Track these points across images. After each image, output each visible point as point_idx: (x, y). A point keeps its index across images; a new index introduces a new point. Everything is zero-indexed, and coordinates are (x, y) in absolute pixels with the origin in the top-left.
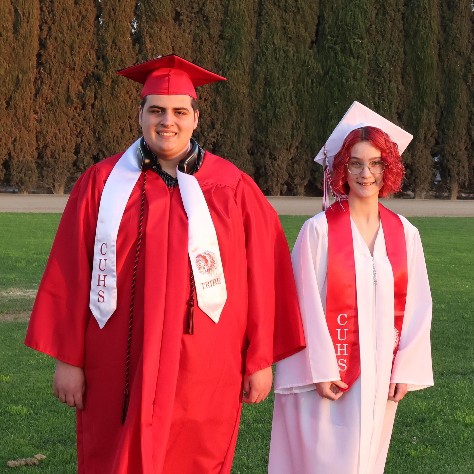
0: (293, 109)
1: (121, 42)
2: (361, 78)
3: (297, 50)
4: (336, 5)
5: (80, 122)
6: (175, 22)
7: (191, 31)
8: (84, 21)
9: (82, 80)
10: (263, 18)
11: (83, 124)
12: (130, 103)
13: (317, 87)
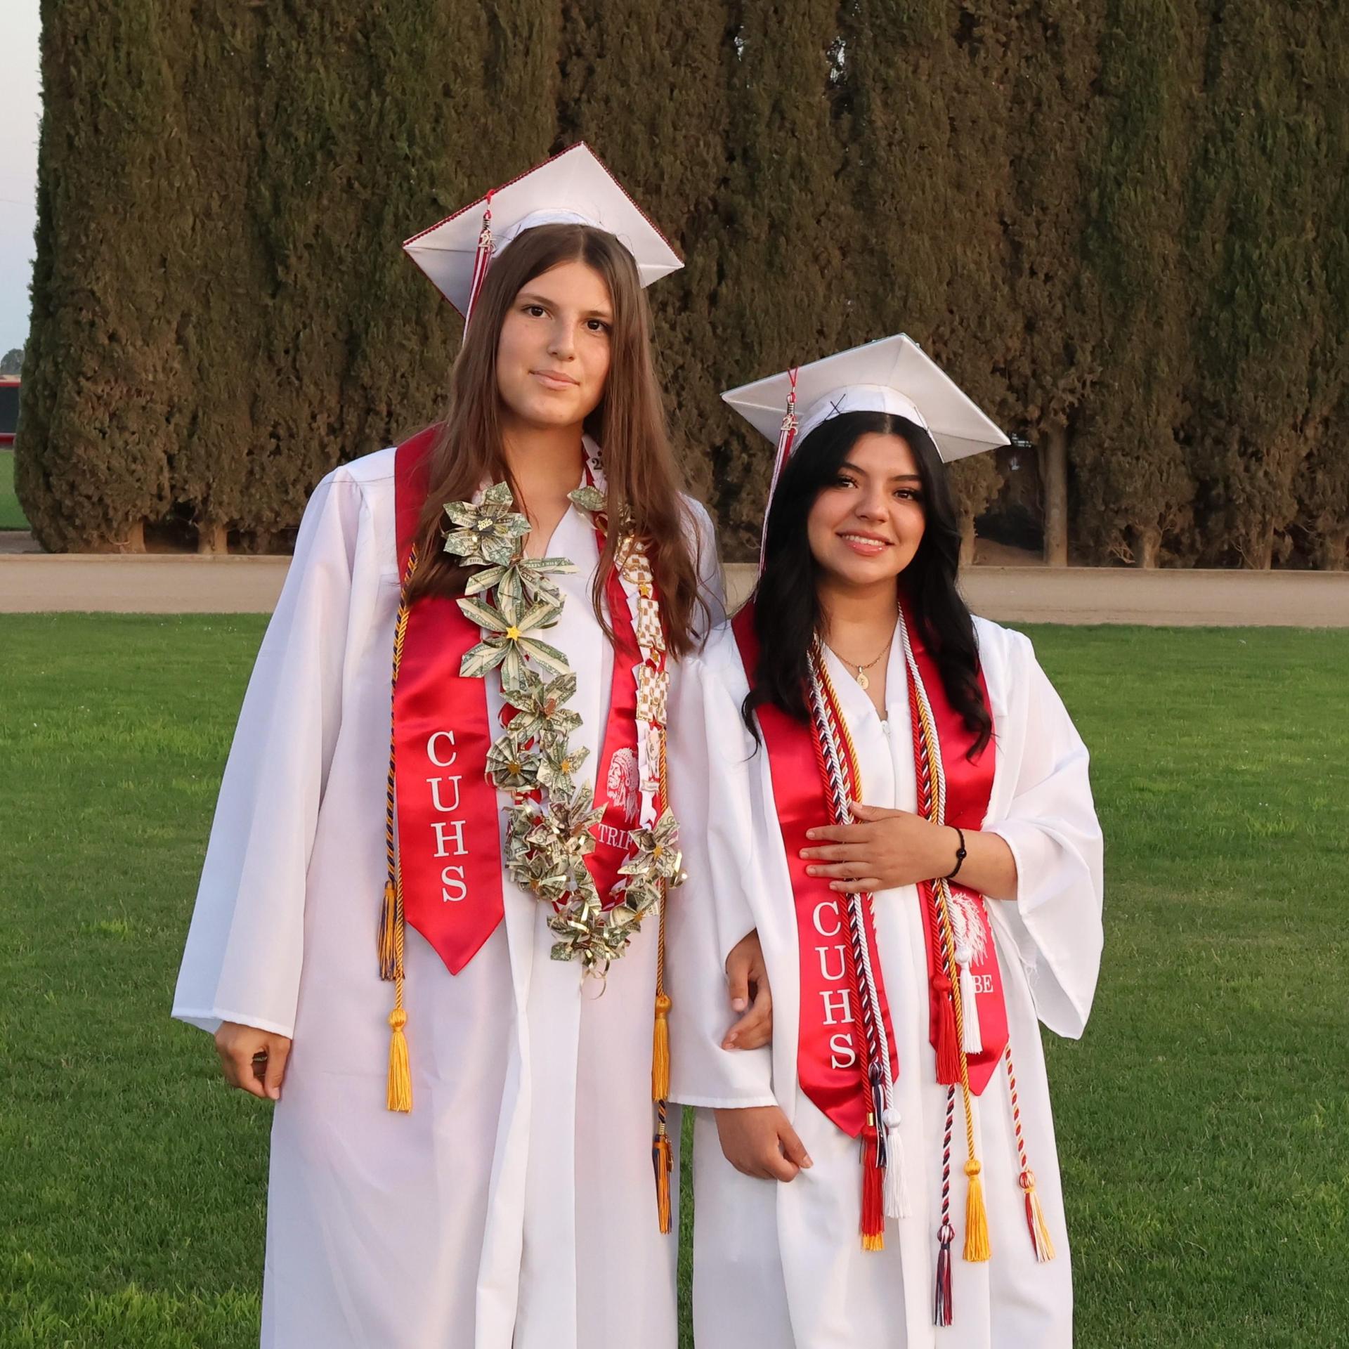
0: (1313, 305)
1: (797, 108)
3: (1329, 124)
5: (676, 348)
6: (960, 47)
7: (1006, 71)
8: (690, 47)
9: (683, 221)
10: (1225, 30)
11: (684, 354)
12: (821, 290)
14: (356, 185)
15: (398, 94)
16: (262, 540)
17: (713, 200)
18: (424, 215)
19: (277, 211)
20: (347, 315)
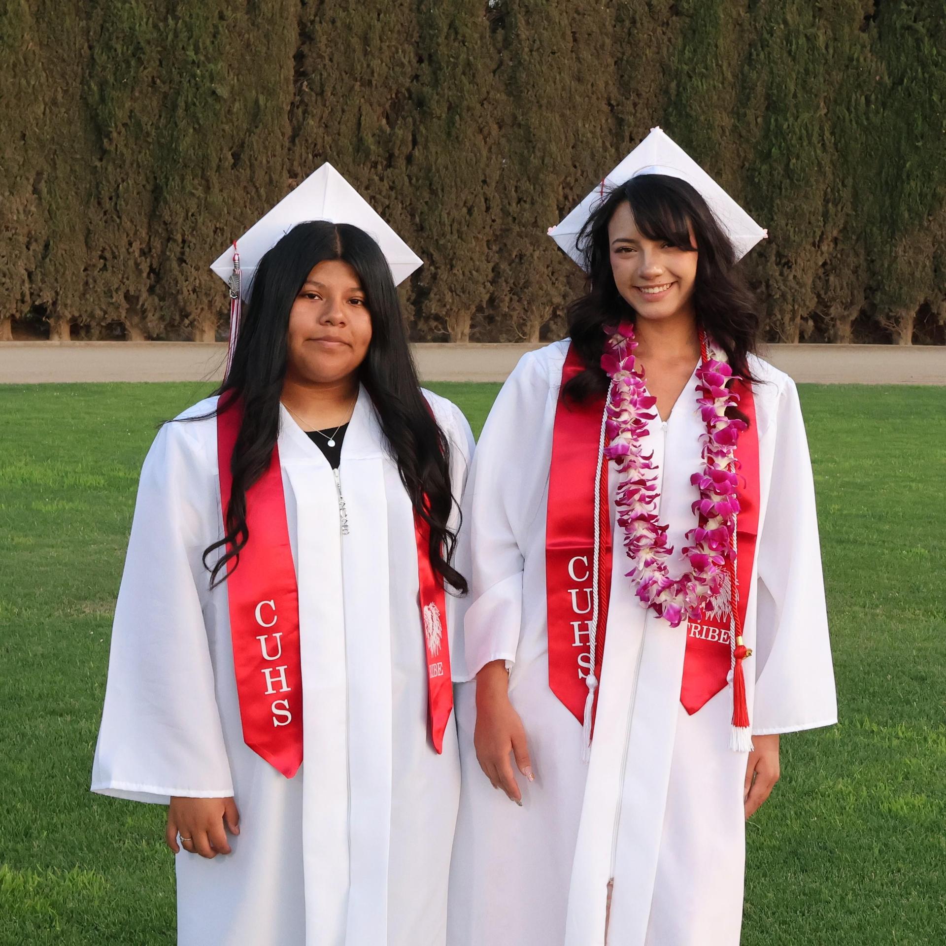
0: (826, 160)
1: (466, 25)
3: (834, 34)
5: (384, 193)
9: (387, 106)
11: (389, 197)
12: (485, 153)
13: (877, 112)
14: (158, 81)
15: (187, 19)
16: (95, 331)
17: (408, 90)
18: (206, 103)
19: (103, 100)
20: (154, 173)
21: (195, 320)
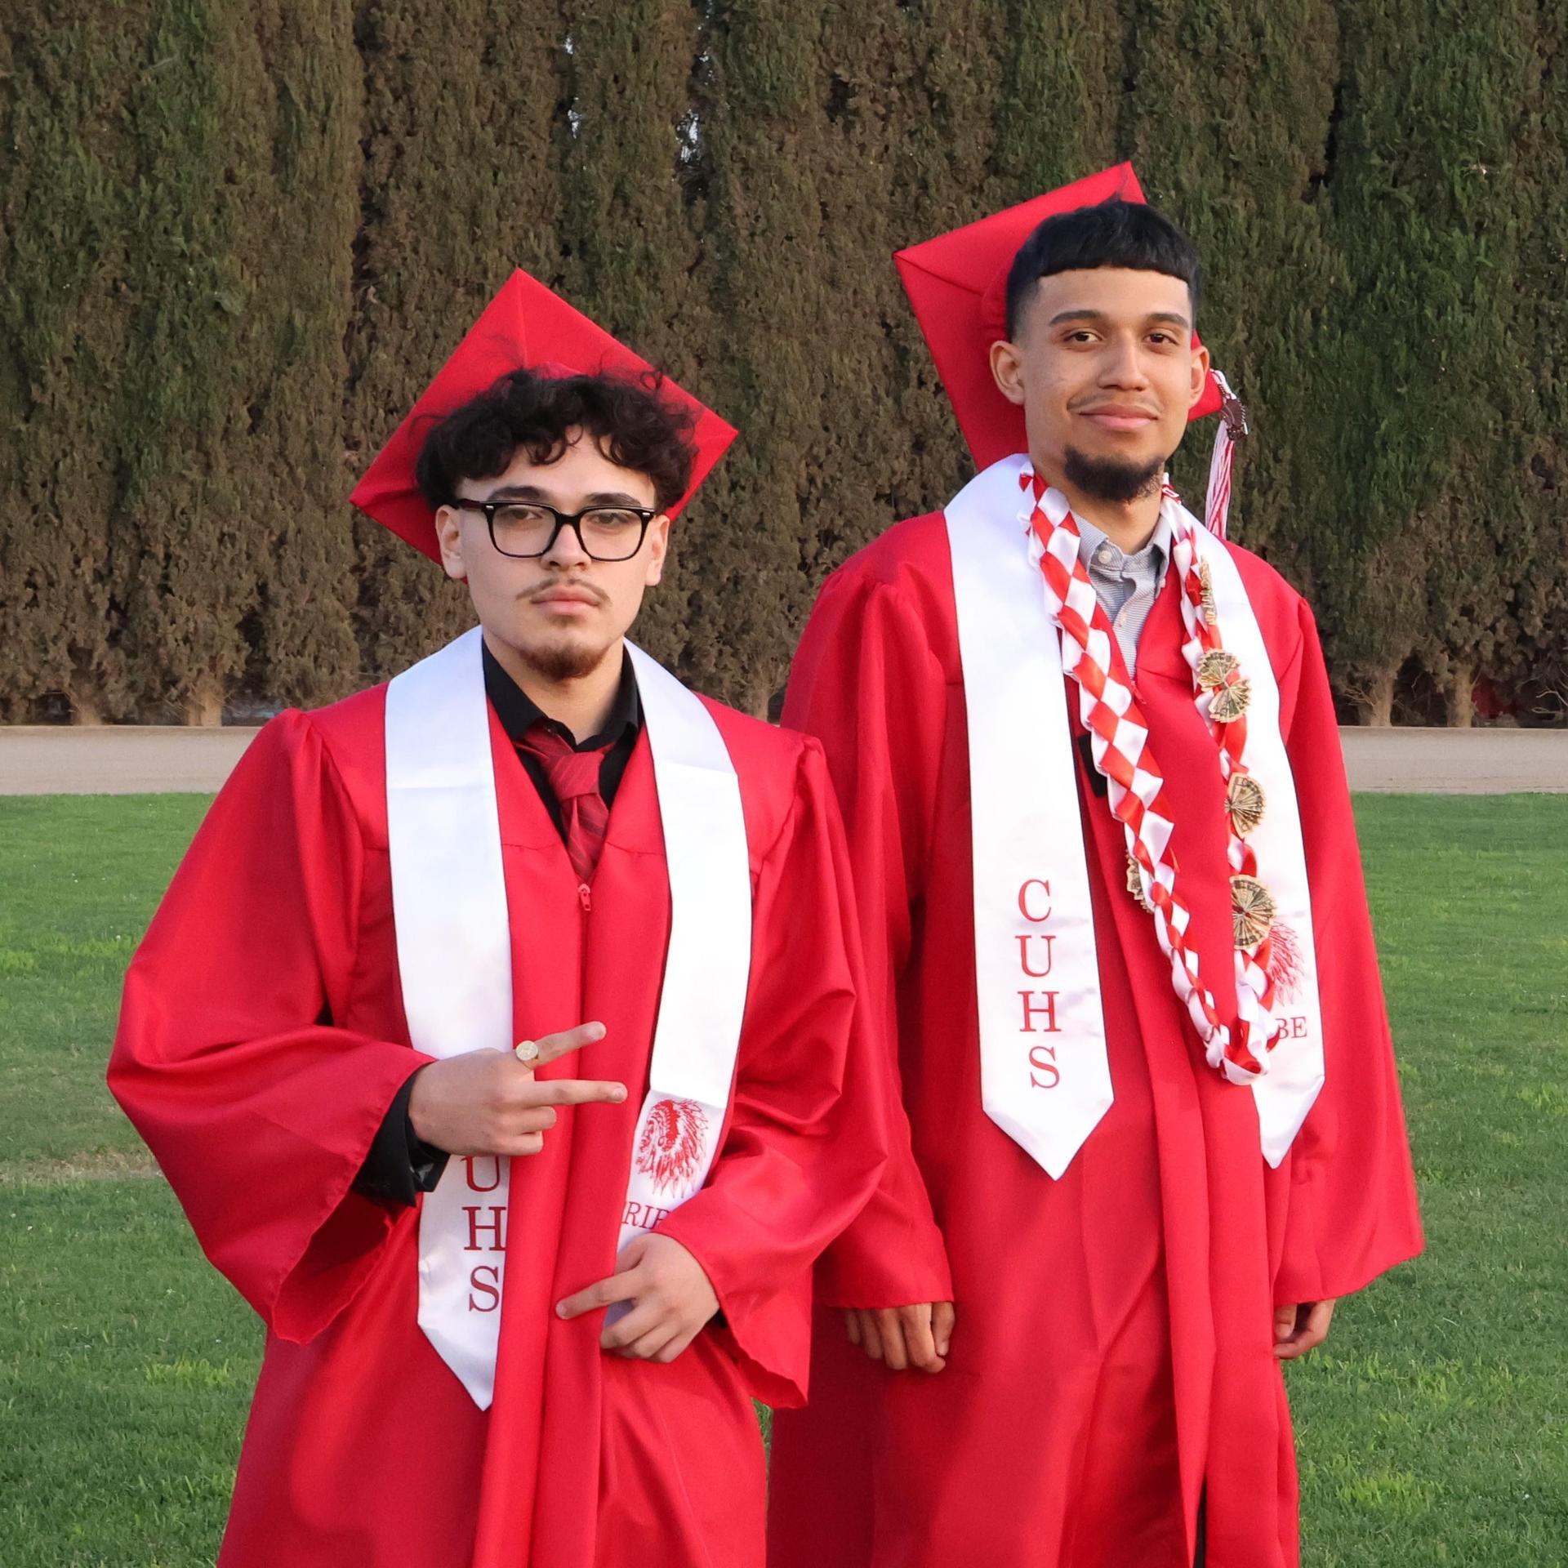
1: (643, 192)
2: (1491, 301)
3: (1261, 207)
4: (1398, 46)
6: (832, 120)
7: (887, 148)
8: (516, 122)
10: (1140, 98)
13: (1332, 337)
14: (124, 287)
15: (172, 180)
16: (19, 708)
18: (205, 322)
19: (29, 317)
20: (115, 440)
21: (187, 689)
